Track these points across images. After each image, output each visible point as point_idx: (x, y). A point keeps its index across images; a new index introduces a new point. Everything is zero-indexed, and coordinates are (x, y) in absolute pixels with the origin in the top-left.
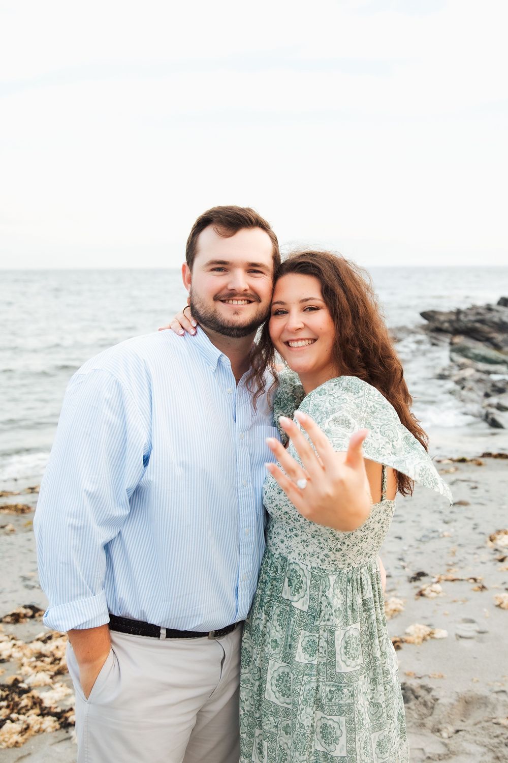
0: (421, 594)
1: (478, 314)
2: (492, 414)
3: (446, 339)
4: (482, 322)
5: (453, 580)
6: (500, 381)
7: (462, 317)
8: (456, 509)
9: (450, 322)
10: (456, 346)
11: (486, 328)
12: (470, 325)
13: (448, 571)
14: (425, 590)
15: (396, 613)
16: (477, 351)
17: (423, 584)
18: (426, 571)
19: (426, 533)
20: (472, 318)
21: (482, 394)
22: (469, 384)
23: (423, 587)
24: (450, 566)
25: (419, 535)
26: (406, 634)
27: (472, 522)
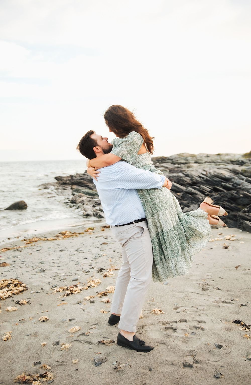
0: (105, 276)
1: (80, 176)
2: (99, 213)
3: (69, 187)
4: (83, 179)
5: (116, 270)
6: (98, 200)
7: (74, 178)
8: (103, 246)
9: (69, 180)
10: (74, 189)
11: (85, 182)
12: (78, 181)
13: (112, 267)
14: (107, 274)
15: (99, 284)
16: (84, 191)
17: (104, 272)
18: (103, 268)
19: (96, 255)
20: (79, 178)
21: (92, 206)
22: (85, 203)
23: (105, 273)
24: (112, 265)
25: (94, 256)
26: (107, 290)
27: (112, 250)
